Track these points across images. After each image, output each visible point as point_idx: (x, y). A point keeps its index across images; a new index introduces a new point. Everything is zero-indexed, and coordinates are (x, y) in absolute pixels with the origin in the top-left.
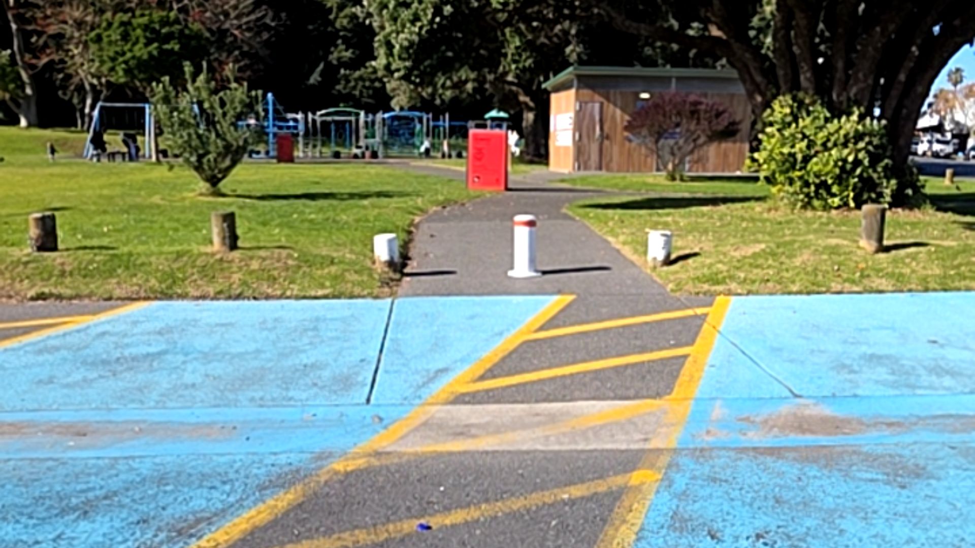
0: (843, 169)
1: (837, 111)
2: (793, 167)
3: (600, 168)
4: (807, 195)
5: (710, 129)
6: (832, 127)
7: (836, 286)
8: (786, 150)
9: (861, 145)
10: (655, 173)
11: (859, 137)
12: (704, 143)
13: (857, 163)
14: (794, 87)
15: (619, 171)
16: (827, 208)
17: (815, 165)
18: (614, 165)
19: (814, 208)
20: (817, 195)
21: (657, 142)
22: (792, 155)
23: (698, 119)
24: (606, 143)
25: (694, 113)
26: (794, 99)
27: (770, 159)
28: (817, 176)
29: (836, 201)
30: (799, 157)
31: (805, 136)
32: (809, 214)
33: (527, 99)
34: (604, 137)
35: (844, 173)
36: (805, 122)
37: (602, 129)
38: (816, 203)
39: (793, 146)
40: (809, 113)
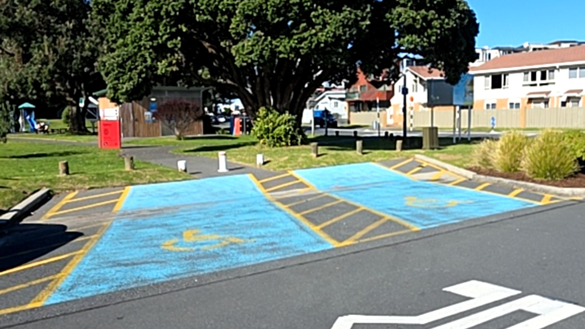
0: (286, 132)
1: (282, 112)
2: (268, 132)
3: (134, 136)
4: (274, 142)
5: (196, 115)
6: (281, 117)
7: (314, 166)
8: (266, 126)
9: (290, 123)
10: (161, 137)
11: (289, 121)
12: (193, 122)
13: (290, 130)
14: (264, 104)
15: (144, 136)
16: (281, 146)
17: (276, 131)
18: (141, 134)
19: (277, 146)
20: (277, 142)
21: (169, 122)
22: (268, 128)
23: (189, 111)
24: (136, 123)
25: (187, 109)
26: (266, 108)
27: (260, 130)
28: (278, 134)
29: (284, 143)
30: (271, 129)
31: (271, 121)
32: (275, 148)
33: (71, 99)
34: (135, 120)
35: (286, 133)
36: (271, 116)
37: (134, 116)
38: (277, 144)
39: (268, 124)
40: (271, 113)
